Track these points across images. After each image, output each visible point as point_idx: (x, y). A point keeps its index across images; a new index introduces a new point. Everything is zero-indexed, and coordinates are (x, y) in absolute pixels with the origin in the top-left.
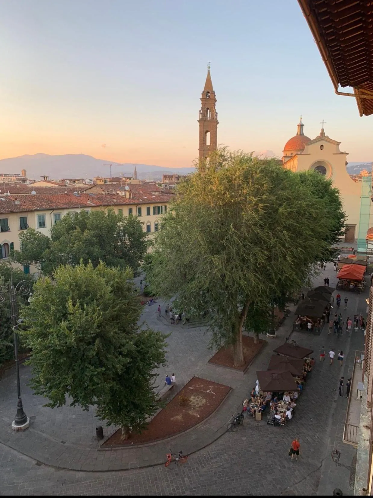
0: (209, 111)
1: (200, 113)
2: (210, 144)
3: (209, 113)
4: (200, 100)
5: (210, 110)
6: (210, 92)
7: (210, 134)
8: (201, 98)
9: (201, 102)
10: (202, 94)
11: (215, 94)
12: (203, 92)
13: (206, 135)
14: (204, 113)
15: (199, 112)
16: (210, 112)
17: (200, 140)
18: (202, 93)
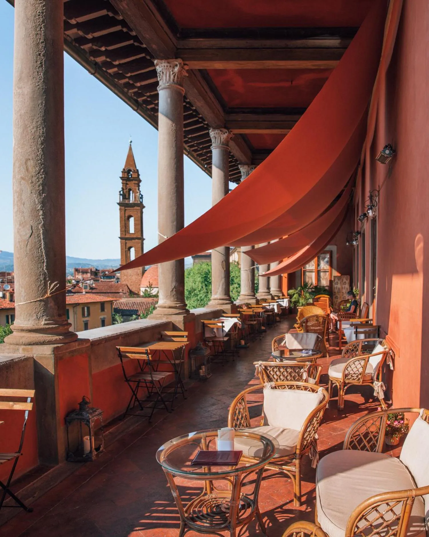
0: (131, 192)
1: (120, 195)
2: (135, 231)
3: (131, 194)
4: (120, 179)
5: (133, 191)
6: (133, 171)
7: (135, 219)
8: (121, 176)
9: (121, 181)
10: (122, 172)
11: (140, 173)
12: (124, 169)
13: (129, 221)
14: (125, 195)
15: (119, 193)
16: (133, 193)
17: (120, 227)
18: (122, 170)
